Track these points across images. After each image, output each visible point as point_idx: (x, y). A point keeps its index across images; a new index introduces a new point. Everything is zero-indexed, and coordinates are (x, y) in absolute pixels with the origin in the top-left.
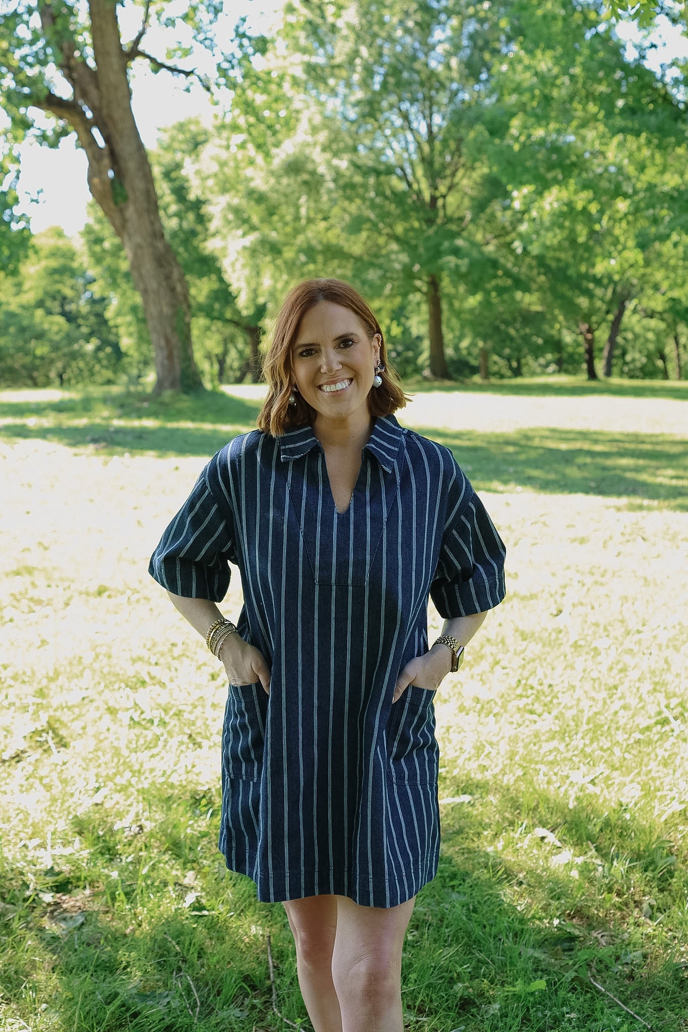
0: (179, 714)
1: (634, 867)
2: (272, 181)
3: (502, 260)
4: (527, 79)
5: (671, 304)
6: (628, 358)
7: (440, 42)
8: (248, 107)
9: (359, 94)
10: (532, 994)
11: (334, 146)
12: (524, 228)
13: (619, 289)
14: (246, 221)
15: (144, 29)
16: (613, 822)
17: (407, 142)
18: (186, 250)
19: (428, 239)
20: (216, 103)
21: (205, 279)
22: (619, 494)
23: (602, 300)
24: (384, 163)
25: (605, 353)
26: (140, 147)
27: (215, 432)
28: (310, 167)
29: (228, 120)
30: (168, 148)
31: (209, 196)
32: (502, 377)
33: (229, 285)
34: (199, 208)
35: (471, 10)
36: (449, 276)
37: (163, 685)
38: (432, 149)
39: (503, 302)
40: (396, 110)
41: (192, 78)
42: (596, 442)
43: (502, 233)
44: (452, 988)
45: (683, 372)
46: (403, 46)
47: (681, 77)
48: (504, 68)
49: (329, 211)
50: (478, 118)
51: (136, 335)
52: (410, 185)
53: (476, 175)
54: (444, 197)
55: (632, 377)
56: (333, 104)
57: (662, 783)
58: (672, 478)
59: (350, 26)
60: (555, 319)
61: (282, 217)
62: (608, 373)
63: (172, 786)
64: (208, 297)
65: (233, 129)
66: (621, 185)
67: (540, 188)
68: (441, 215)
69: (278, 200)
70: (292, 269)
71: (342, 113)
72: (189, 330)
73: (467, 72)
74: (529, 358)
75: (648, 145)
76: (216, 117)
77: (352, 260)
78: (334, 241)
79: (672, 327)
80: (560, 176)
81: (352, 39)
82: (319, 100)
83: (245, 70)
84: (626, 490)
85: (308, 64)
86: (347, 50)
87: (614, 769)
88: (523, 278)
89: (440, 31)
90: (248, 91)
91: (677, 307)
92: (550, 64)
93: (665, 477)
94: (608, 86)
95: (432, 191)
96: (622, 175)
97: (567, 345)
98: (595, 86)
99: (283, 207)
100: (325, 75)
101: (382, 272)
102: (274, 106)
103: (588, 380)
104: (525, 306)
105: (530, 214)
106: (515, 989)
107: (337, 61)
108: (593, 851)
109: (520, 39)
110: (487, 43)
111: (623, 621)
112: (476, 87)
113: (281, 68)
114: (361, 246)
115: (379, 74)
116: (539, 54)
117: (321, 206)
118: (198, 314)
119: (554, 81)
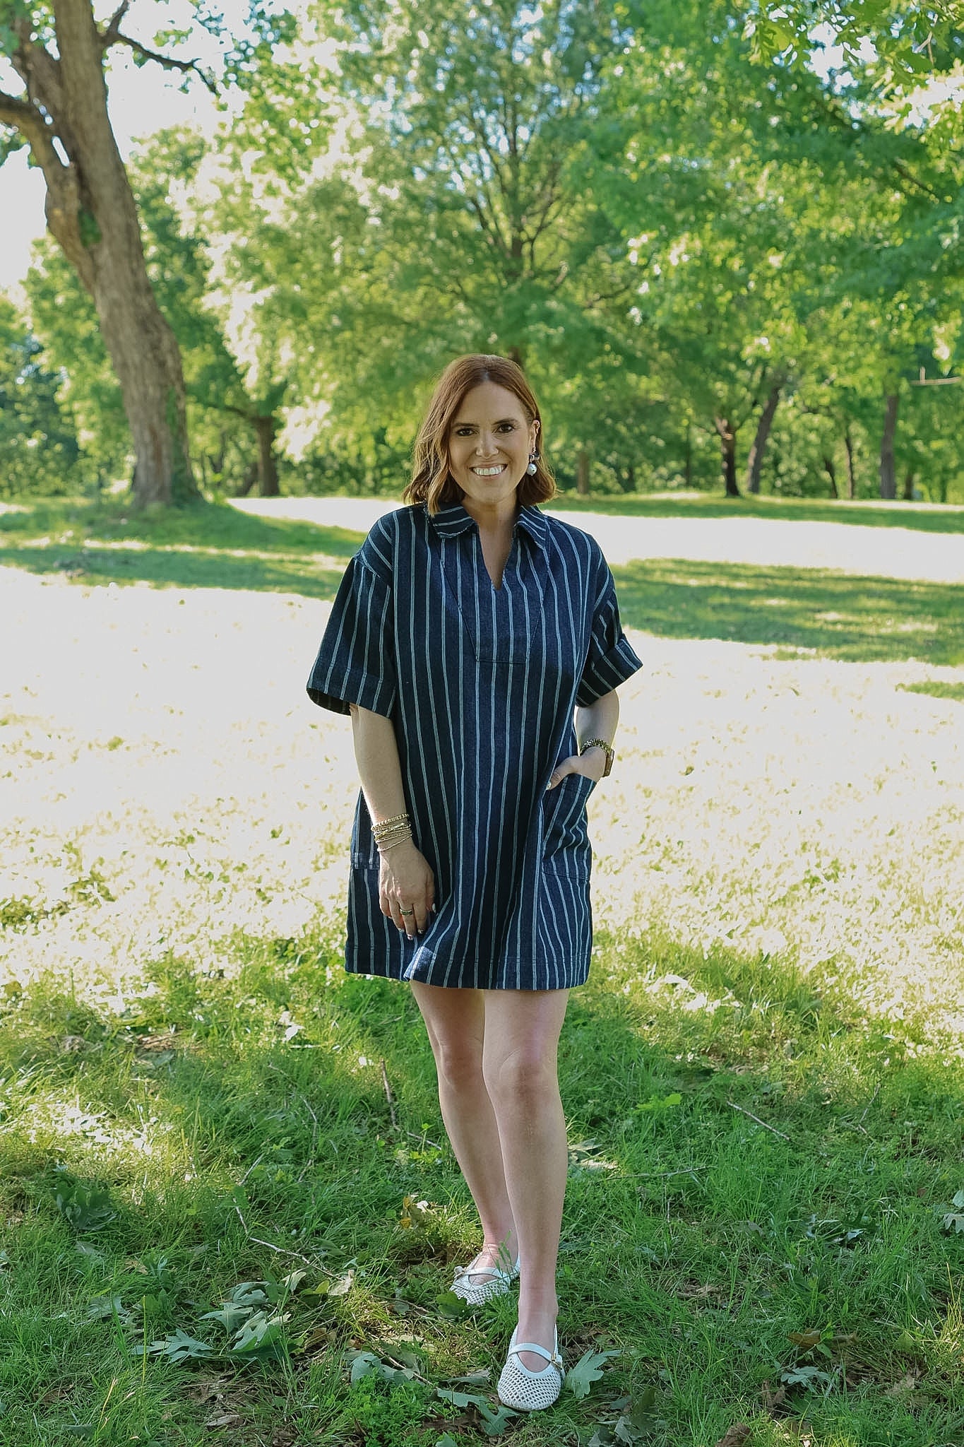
2: (295, 215)
3: (610, 330)
4: (648, 83)
5: (841, 393)
6: (782, 468)
7: (530, 28)
8: (269, 113)
9: (416, 98)
11: (381, 168)
12: (644, 289)
13: (769, 371)
14: (257, 270)
15: (125, 4)
16: (752, 971)
17: (481, 164)
18: (170, 308)
19: (509, 298)
20: (223, 108)
21: (197, 350)
23: (747, 387)
24: (450, 193)
25: (751, 462)
26: (119, 167)
28: (348, 196)
29: (239, 131)
30: (146, 167)
31: (206, 234)
32: (607, 491)
33: (234, 358)
34: (191, 251)
36: (537, 351)
37: (215, 841)
38: (516, 175)
39: (612, 387)
40: (466, 120)
41: (192, 73)
42: (736, 577)
43: (610, 293)
45: (857, 489)
46: (478, 32)
47: (854, 85)
48: (618, 70)
49: (372, 258)
50: (582, 135)
51: (99, 426)
52: (484, 224)
53: (576, 211)
54: (532, 241)
55: (787, 494)
56: (380, 112)
58: (835, 623)
59: (404, 4)
60: (682, 412)
61: (308, 265)
62: (755, 489)
64: (199, 375)
65: (245, 142)
66: (773, 231)
67: (666, 234)
68: (527, 266)
69: (302, 241)
70: (321, 337)
71: (393, 123)
72: (184, 420)
73: (565, 70)
74: (645, 466)
75: (811, 178)
76: (223, 126)
77: (403, 327)
78: (380, 300)
79: (843, 426)
80: (692, 218)
81: (407, 20)
82: (360, 104)
83: (264, 63)
84: (775, 636)
85: (346, 54)
86: (401, 37)
87: (753, 924)
88: (639, 354)
89: (528, 12)
90: (268, 92)
91: (851, 399)
92: (681, 65)
93: (826, 622)
94: (758, 98)
95: (516, 233)
96: (776, 218)
97: (698, 449)
98: (741, 98)
99: (309, 251)
100: (369, 69)
101: (445, 343)
102: (303, 113)
103: (727, 496)
104: (641, 393)
105: (651, 270)
106: (649, 1106)
107: (386, 51)
108: (730, 995)
109: (641, 30)
110: (593, 30)
111: (767, 780)
112: (578, 91)
113: (312, 60)
114: (415, 307)
115: (444, 70)
116: (667, 51)
117: (362, 251)
118: (192, 399)
119: (687, 88)
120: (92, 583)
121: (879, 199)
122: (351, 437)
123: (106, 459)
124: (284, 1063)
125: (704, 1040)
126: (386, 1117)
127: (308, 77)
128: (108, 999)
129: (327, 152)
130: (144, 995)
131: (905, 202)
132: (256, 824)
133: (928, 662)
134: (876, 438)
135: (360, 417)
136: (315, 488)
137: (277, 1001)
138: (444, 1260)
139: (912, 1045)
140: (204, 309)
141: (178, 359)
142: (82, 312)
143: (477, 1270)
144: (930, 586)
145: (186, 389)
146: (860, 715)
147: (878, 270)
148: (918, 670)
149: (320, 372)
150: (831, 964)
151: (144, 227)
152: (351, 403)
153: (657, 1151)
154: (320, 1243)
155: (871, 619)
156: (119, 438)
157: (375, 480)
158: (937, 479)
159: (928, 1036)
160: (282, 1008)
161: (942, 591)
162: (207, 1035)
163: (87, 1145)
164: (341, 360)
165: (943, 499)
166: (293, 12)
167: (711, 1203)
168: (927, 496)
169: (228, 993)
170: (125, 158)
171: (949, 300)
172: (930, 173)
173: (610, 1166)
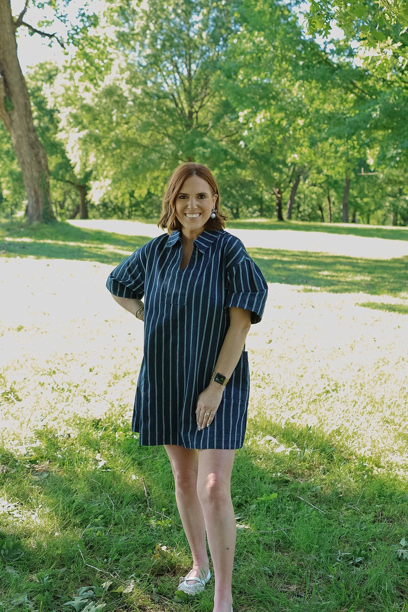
1: (315, 451)
2: (96, 100)
3: (230, 150)
4: (248, 46)
5: (327, 178)
6: (301, 209)
7: (197, 23)
8: (86, 56)
9: (148, 51)
10: (271, 500)
11: (133, 81)
12: (245, 133)
13: (296, 168)
14: (80, 123)
15: (25, 9)
16: (304, 434)
17: (175, 79)
18: (43, 139)
19: (187, 136)
20: (67, 54)
21: (54, 157)
22: (299, 284)
23: (287, 175)
24: (162, 91)
25: (288, 206)
26: (22, 78)
28: (119, 92)
29: (74, 64)
30: (33, 78)
31: (59, 108)
33: (70, 160)
34: (53, 114)
35: (215, 4)
36: (199, 158)
38: (190, 84)
39: (230, 174)
40: (169, 61)
41: (54, 39)
42: (284, 256)
43: (230, 135)
45: (332, 218)
46: (174, 24)
47: (335, 49)
48: (235, 41)
49: (129, 119)
50: (217, 68)
51: (12, 188)
52: (177, 105)
53: (216, 100)
54: (197, 112)
55: (303, 220)
56: (133, 57)
57: (327, 418)
58: (327, 276)
59: (144, 11)
60: (259, 185)
61: (102, 122)
62: (290, 218)
64: (54, 167)
65: (76, 69)
66: (301, 109)
67: (255, 110)
68: (195, 123)
69: (99, 111)
70: (107, 152)
71: (138, 62)
72: (49, 186)
73: (212, 40)
74: (243, 208)
75: (316, 87)
76: (67, 62)
77: (142, 148)
78: (132, 136)
79: (327, 191)
80: (266, 104)
81: (145, 19)
82: (125, 53)
83: (85, 35)
84: (302, 281)
85: (119, 32)
86: (142, 25)
87: (303, 412)
88: (242, 161)
89: (196, 16)
90: (86, 47)
91: (330, 180)
92: (262, 39)
93: (323, 275)
94: (295, 54)
95: (190, 108)
96: (301, 104)
97: (266, 201)
98: (287, 53)
99: (102, 115)
100: (128, 39)
101: (160, 155)
102: (101, 57)
103: (278, 221)
104: (242, 177)
105: (248, 125)
106: (263, 499)
107: (136, 31)
108: (295, 446)
109: (245, 24)
110: (223, 24)
111: (304, 346)
112: (217, 49)
113: (105, 34)
114: (147, 139)
115: (160, 39)
116: (256, 33)
117: (125, 115)
118: (52, 177)
119: (264, 49)
120: (9, 257)
121: (344, 97)
122: (120, 194)
123: (15, 202)
124: (98, 478)
125: (284, 467)
126: (145, 504)
127: (103, 41)
128: (19, 447)
129: (110, 73)
130: (34, 445)
131: (356, 98)
132: (83, 365)
133: (368, 293)
134: (340, 197)
135: (124, 186)
136: (104, 216)
137: (94, 448)
138: (175, 574)
139: (376, 468)
140: (57, 139)
141: (46, 161)
142: (5, 140)
143: (190, 579)
144: (365, 260)
145: (49, 173)
146: (341, 317)
147: (345, 127)
148: (364, 297)
149: (106, 166)
150: (338, 432)
151: (32, 104)
152: (119, 180)
153: (268, 520)
154: (118, 566)
155: (342, 274)
156: (20, 193)
157: (129, 212)
158: (366, 214)
159: (382, 464)
160: (97, 452)
161: (371, 262)
162: (63, 465)
163: (10, 518)
164: (116, 161)
165: (368, 223)
166: (97, 14)
167: (293, 545)
168: (361, 221)
169: (72, 444)
170: (24, 74)
171: (374, 139)
172: (366, 86)
173: (247, 527)
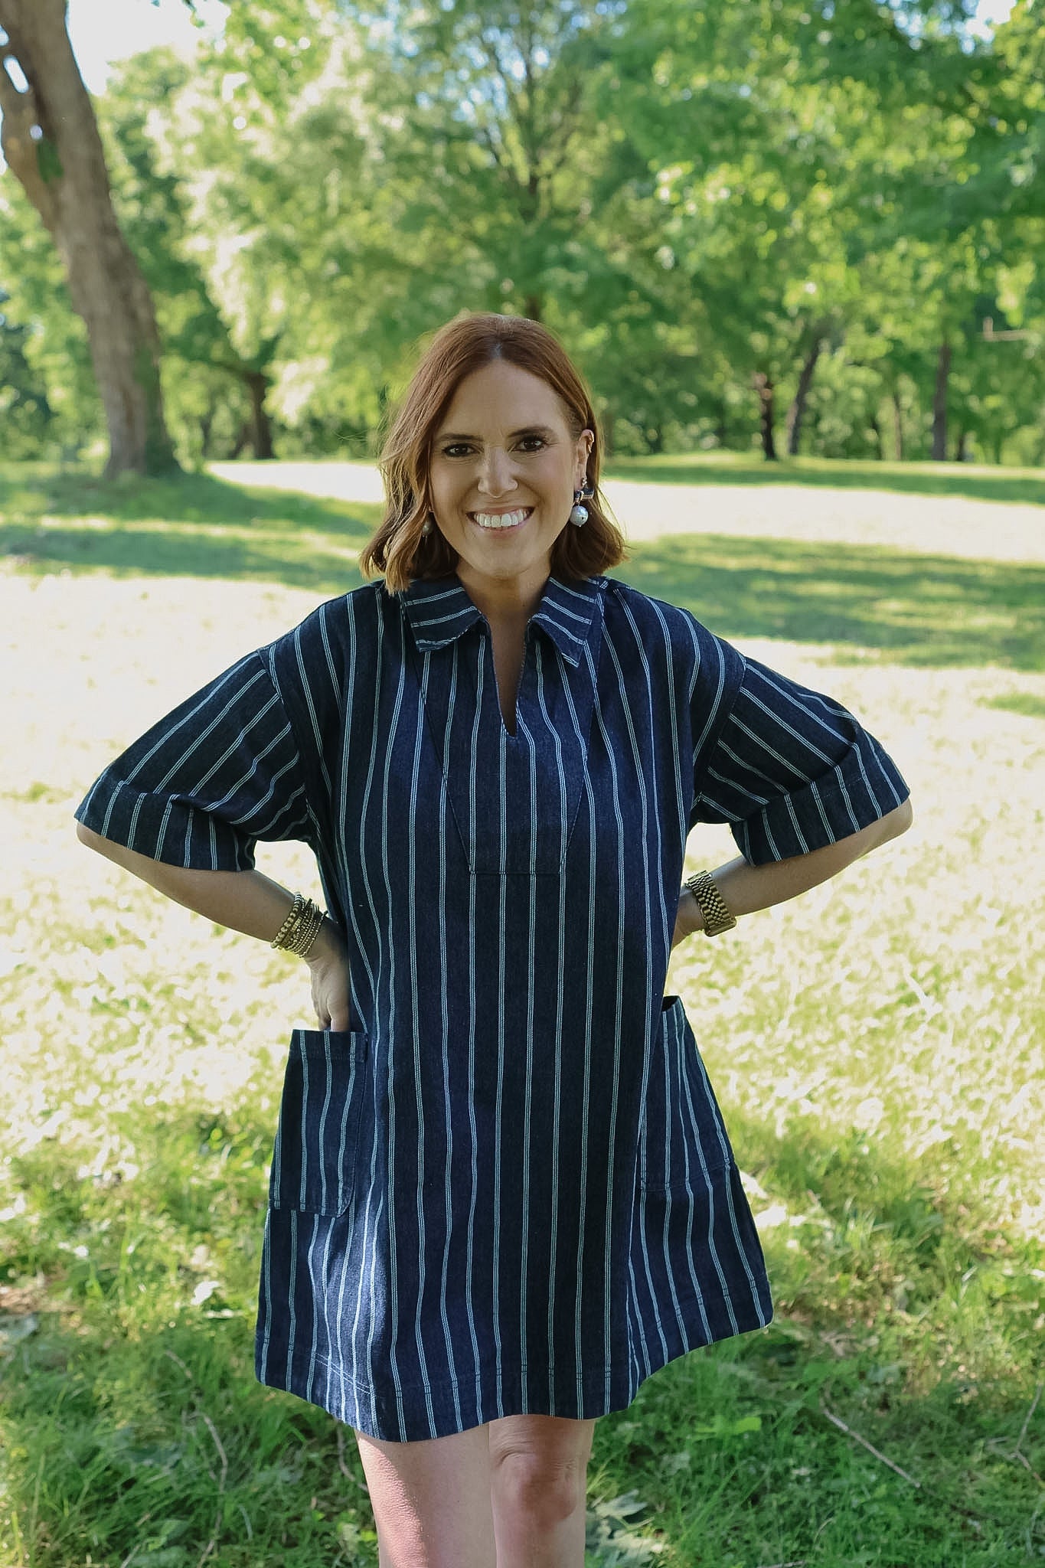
0: (168, 991)
1: (881, 1231)
2: (286, 147)
3: (637, 277)
5: (892, 347)
6: (824, 427)
8: (251, 29)
9: (421, 16)
10: (740, 1437)
11: (383, 95)
12: (674, 227)
13: (812, 321)
14: (244, 209)
16: (844, 1159)
17: (493, 91)
19: (525, 241)
20: (201, 24)
21: (180, 297)
22: (821, 638)
23: (787, 339)
24: (459, 123)
25: (791, 420)
26: (82, 92)
27: (201, 538)
28: (343, 125)
29: (220, 49)
30: (123, 93)
31: (187, 170)
32: (633, 453)
33: (220, 309)
34: (172, 187)
36: (556, 299)
37: (141, 944)
38: (532, 102)
39: (638, 339)
40: (476, 41)
42: (780, 556)
43: (636, 234)
44: (614, 1429)
45: (907, 450)
49: (374, 195)
50: (603, 56)
51: (74, 384)
52: (497, 157)
53: (600, 144)
54: (549, 176)
55: (830, 456)
56: (381, 30)
57: (913, 1098)
58: (897, 614)
60: (714, 367)
61: (300, 205)
62: (794, 450)
63: (163, 1107)
64: (183, 327)
65: (227, 65)
67: (701, 166)
68: (544, 205)
69: (294, 176)
70: (316, 284)
71: (395, 44)
72: (159, 378)
74: (674, 424)
75: (864, 104)
76: (201, 45)
77: (408, 273)
78: (381, 242)
79: (891, 381)
80: (731, 148)
82: (358, 22)
84: (830, 632)
88: (669, 303)
90: (252, 6)
91: (900, 352)
93: (887, 613)
94: (806, 11)
95: (532, 167)
96: (824, 148)
97: (733, 406)
98: (787, 11)
99: (303, 189)
101: (455, 292)
102: (290, 29)
103: (764, 460)
104: (670, 347)
105: (685, 209)
106: (714, 1430)
108: (817, 1207)
114: (422, 251)
117: (362, 187)
118: (171, 353)
120: (43, 572)
121: (939, 127)
122: (352, 395)
123: (81, 419)
129: (320, 76)
130: (8, 1214)
131: (972, 131)
133: (1009, 667)
134: (926, 394)
135: (362, 375)
136: (313, 450)
140: (186, 254)
141: (153, 307)
142: (52, 256)
144: (997, 566)
145: (167, 342)
146: (940, 743)
147: (940, 209)
148: (999, 678)
149: (316, 323)
150: (948, 1147)
152: (351, 359)
158: (992, 439)
160: (197, 1237)
161: (1011, 573)
164: (339, 309)
165: (998, 461)
168: (980, 459)
171: (1018, 244)
172: (999, 99)
173: (658, 1548)
